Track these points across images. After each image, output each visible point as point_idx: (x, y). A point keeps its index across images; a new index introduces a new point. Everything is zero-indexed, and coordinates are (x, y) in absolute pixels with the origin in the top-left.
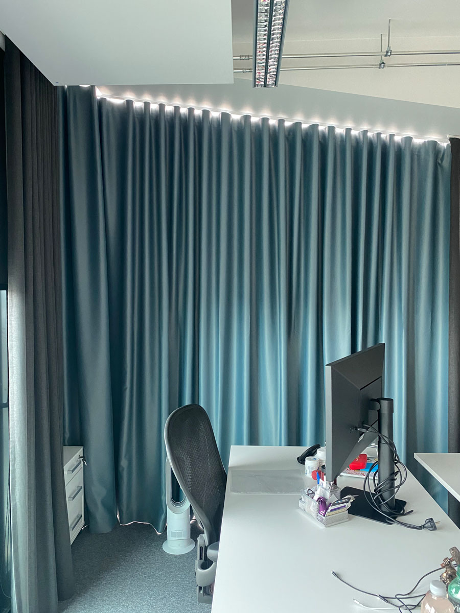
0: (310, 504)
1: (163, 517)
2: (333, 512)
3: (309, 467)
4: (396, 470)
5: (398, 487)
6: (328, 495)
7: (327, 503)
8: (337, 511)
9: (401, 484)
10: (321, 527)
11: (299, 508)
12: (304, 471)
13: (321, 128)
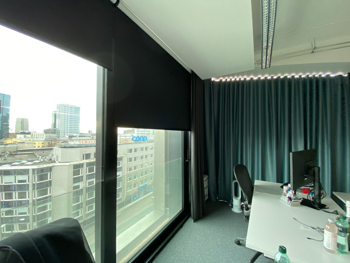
0: (285, 198)
1: (231, 201)
2: (294, 202)
3: (285, 189)
4: (322, 192)
5: (322, 198)
6: (292, 196)
7: (292, 199)
8: (296, 202)
9: (324, 197)
10: (289, 206)
11: (281, 200)
12: (283, 191)
13: (288, 77)
